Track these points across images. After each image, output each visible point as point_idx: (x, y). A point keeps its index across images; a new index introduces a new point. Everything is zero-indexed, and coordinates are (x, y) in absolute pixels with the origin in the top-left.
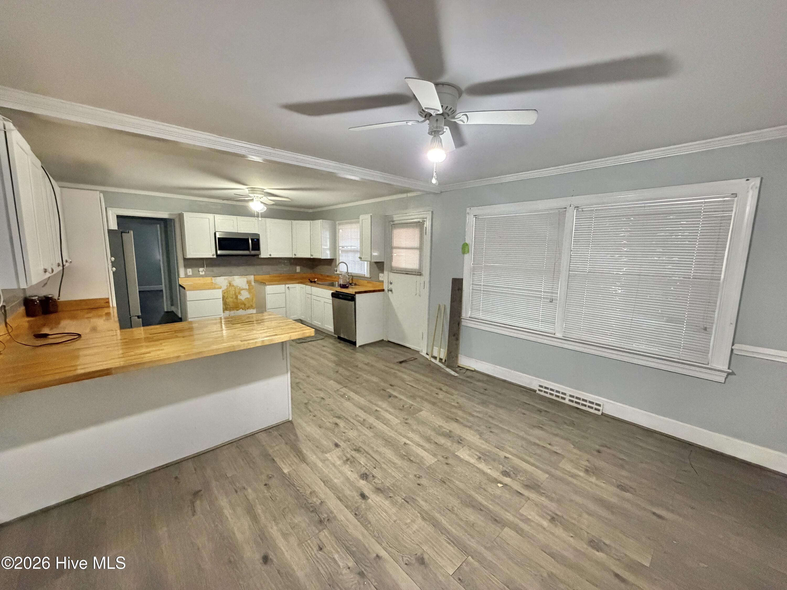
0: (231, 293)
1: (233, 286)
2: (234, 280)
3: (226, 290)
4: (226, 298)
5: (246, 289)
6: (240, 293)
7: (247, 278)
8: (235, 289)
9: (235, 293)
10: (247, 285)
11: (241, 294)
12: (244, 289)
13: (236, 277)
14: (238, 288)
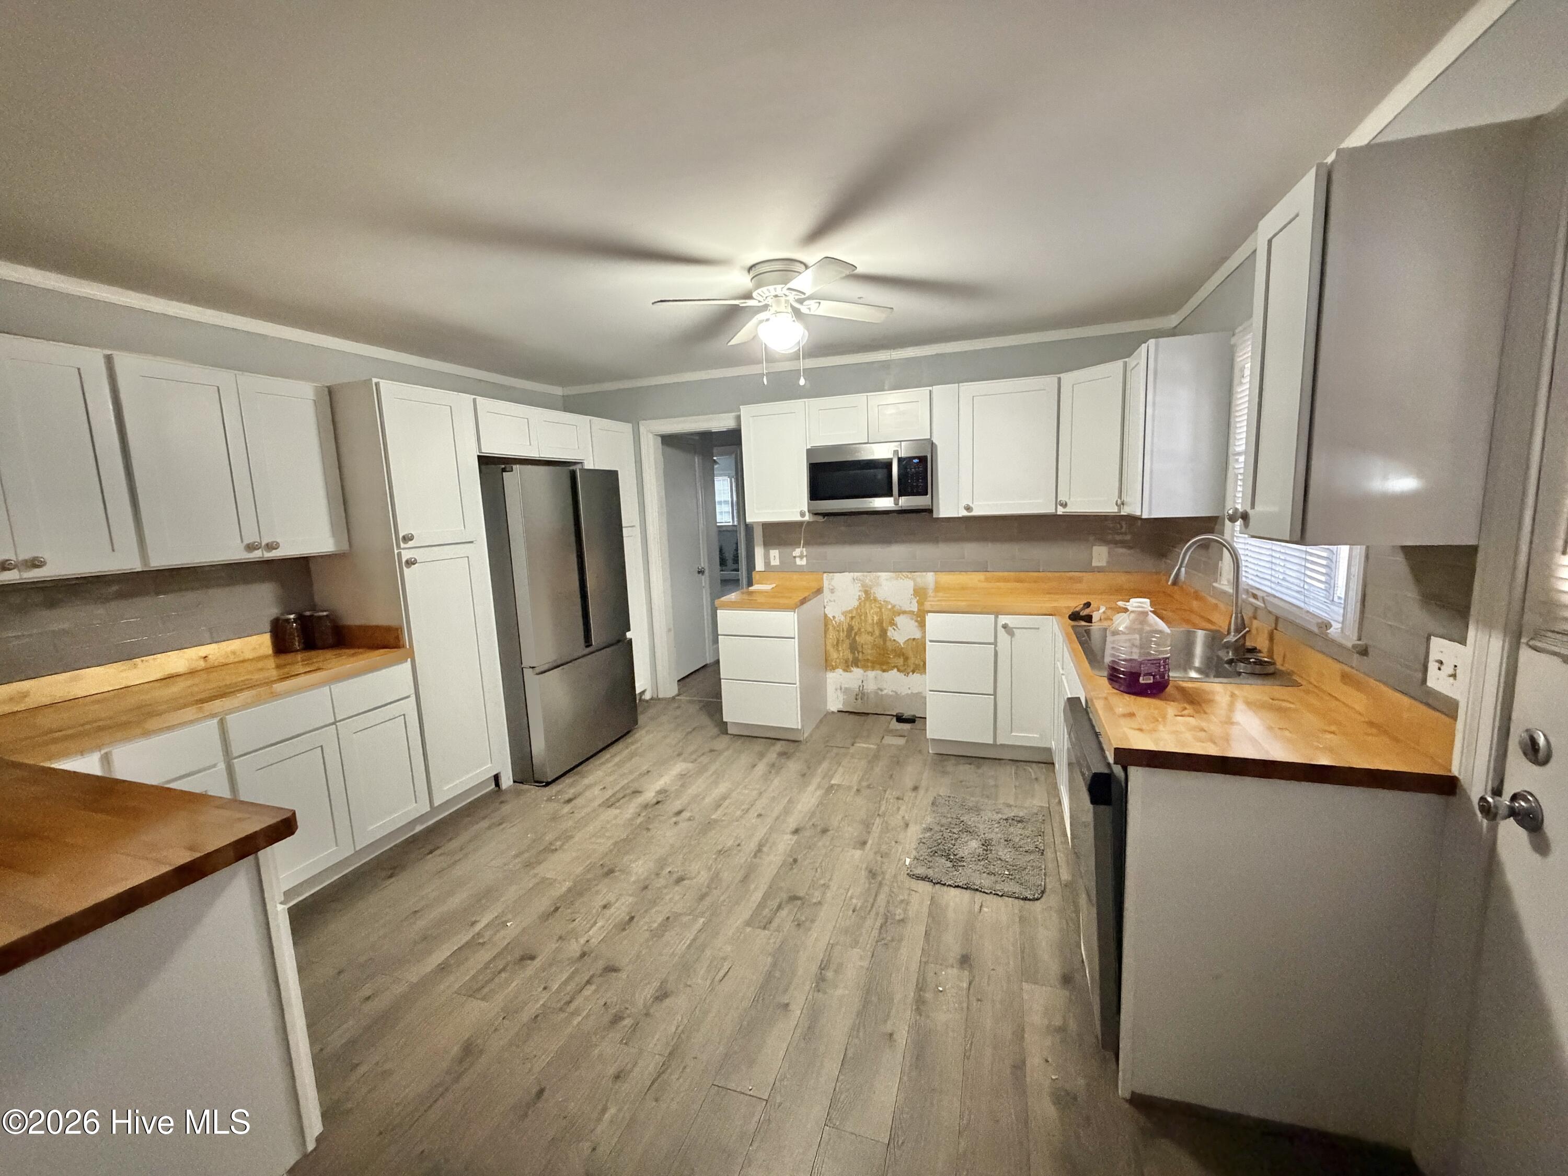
0: (870, 621)
1: (875, 600)
2: (879, 585)
3: (857, 609)
4: (856, 634)
5: (912, 612)
6: (892, 623)
7: (914, 580)
8: (880, 608)
9: (880, 622)
10: (915, 601)
11: (896, 625)
12: (904, 612)
13: (884, 575)
14: (890, 607)
